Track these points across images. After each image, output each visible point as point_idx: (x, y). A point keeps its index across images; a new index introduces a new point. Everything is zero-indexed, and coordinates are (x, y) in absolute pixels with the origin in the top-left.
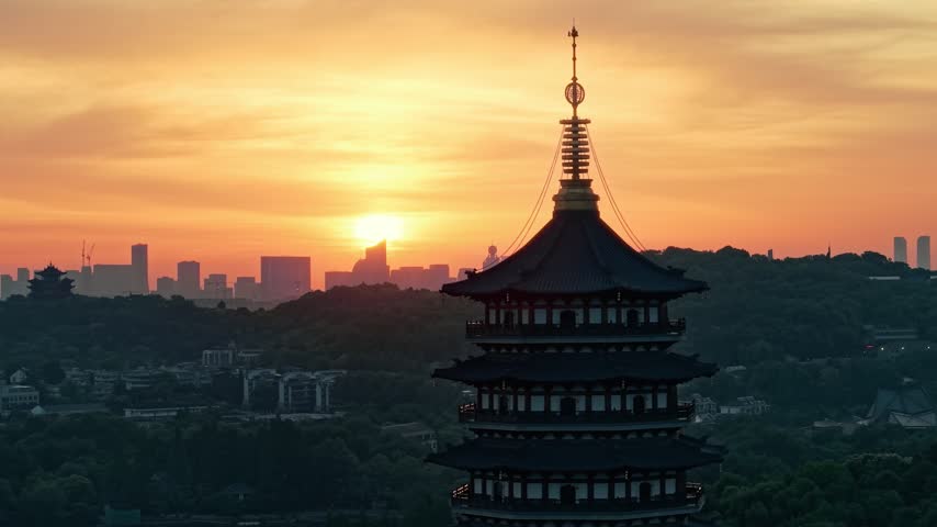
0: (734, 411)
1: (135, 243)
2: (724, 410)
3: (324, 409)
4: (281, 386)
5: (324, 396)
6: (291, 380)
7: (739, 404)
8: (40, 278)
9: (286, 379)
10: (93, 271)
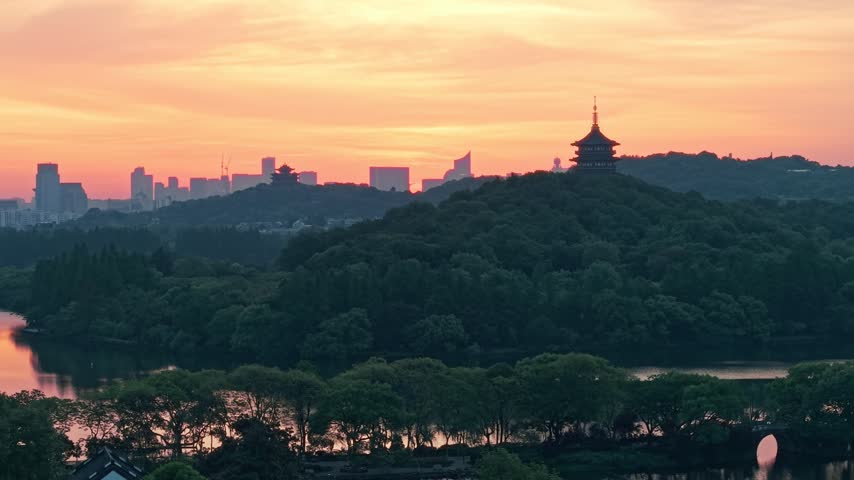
1: (265, 157)
10: (231, 179)
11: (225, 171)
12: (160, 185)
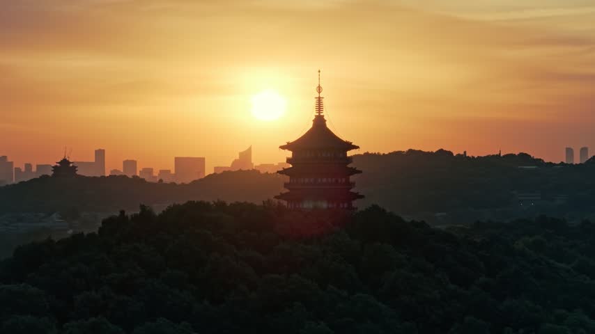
1: (95, 149)
8: (58, 165)
12: (18, 170)
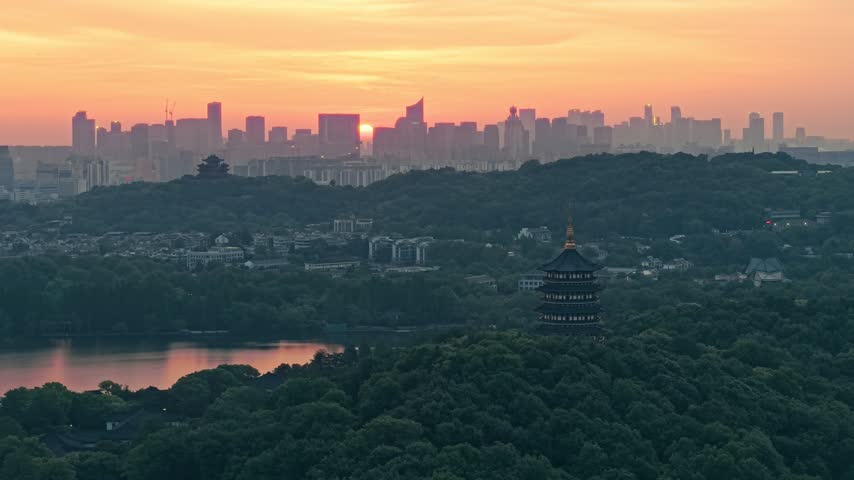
0: (671, 267)
1: (212, 101)
2: (666, 267)
3: (421, 264)
4: (394, 247)
5: (421, 255)
6: (400, 245)
7: (675, 263)
9: (397, 243)
10: (175, 124)
11: (169, 115)
12: (102, 130)
